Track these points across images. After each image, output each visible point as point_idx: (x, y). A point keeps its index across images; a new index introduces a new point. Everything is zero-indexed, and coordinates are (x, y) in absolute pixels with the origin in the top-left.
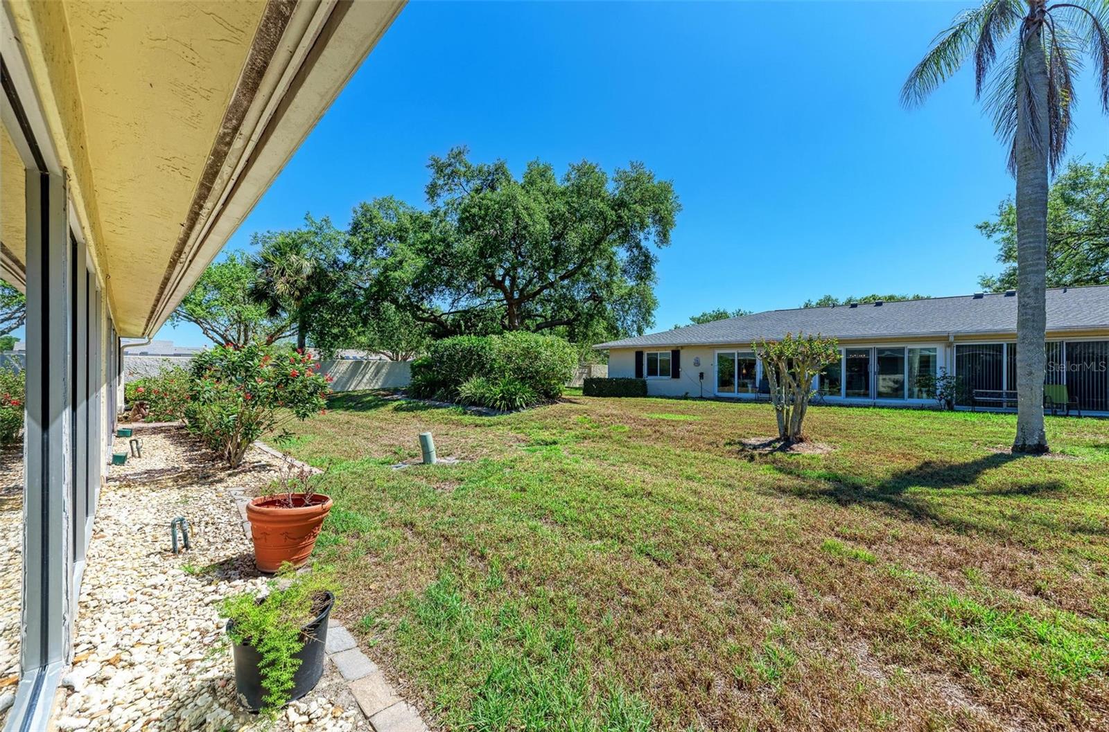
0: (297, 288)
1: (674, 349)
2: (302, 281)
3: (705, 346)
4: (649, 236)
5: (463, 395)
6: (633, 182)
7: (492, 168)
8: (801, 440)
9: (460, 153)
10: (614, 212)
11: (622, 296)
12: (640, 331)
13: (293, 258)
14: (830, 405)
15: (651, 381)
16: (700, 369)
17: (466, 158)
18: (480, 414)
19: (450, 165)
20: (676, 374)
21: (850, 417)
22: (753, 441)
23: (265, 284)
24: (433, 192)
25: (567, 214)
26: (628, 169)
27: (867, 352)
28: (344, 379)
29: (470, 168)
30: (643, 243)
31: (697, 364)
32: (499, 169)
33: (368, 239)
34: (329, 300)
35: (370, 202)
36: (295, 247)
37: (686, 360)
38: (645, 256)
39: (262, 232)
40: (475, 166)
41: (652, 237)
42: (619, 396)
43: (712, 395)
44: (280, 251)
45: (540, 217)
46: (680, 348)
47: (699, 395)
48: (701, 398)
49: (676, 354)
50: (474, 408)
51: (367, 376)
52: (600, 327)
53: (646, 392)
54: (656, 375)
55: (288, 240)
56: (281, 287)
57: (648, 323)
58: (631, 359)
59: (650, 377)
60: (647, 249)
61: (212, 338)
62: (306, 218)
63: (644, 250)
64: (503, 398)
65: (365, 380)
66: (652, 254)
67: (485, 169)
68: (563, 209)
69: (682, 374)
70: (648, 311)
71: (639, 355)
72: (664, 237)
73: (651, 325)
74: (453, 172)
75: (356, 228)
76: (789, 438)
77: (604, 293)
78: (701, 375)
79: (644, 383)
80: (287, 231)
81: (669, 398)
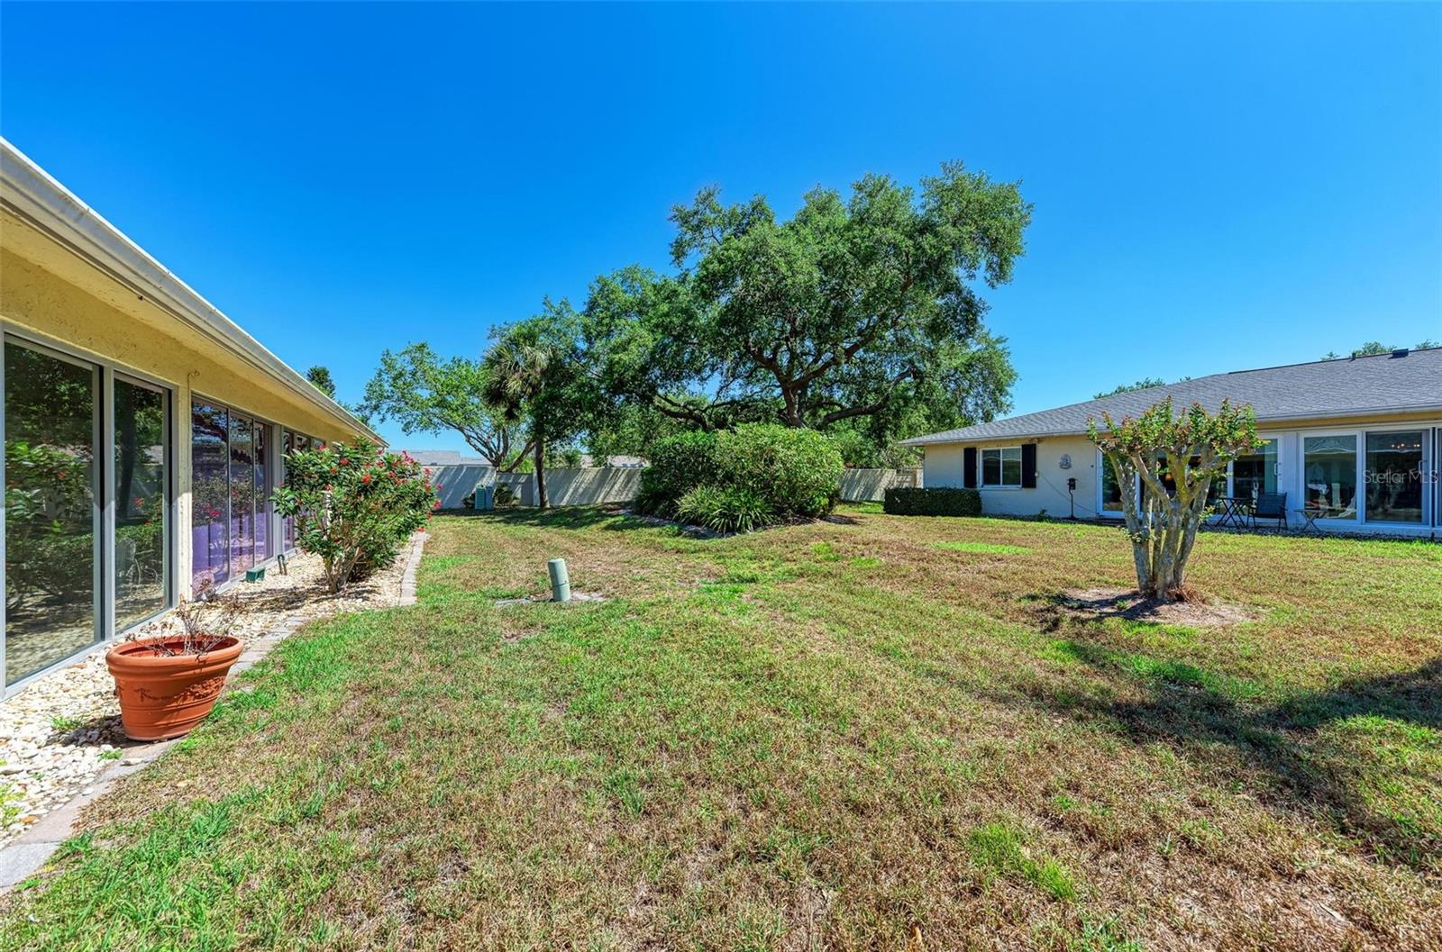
0: (530, 384)
1: (1027, 442)
2: (535, 375)
3: (1079, 436)
4: (976, 272)
5: (681, 511)
6: (947, 193)
7: (749, 209)
8: (1180, 599)
9: (710, 195)
10: (910, 242)
11: (956, 369)
12: (987, 417)
13: (527, 349)
14: (1322, 535)
15: (987, 492)
16: (1070, 474)
17: (717, 200)
18: (697, 536)
19: (696, 213)
20: (1029, 481)
21: (1355, 558)
22: (1090, 595)
23: (498, 383)
24: (679, 251)
25: (848, 256)
26: (940, 175)
27: (1416, 437)
28: (591, 491)
29: (720, 212)
30: (965, 283)
31: (1066, 464)
32: (758, 209)
33: (603, 318)
34: (561, 395)
35: (607, 275)
36: (530, 338)
37: (1047, 461)
38: (967, 303)
39: (499, 324)
40: (726, 209)
41: (981, 272)
42: (933, 514)
43: (1093, 515)
44: (514, 343)
45: (804, 265)
46: (1035, 442)
47: (1068, 515)
48: (1072, 519)
49: (1029, 451)
50: (693, 528)
51: (616, 487)
52: (917, 416)
53: (980, 509)
54: (999, 483)
55: (525, 331)
56: (514, 385)
57: (999, 406)
58: (958, 459)
59: (986, 487)
60: (970, 292)
61: (474, 446)
62: (544, 303)
63: (965, 293)
64: (722, 515)
65: (613, 492)
66: (977, 298)
67: (739, 211)
68: (843, 249)
69: (1040, 481)
70: (1000, 388)
71: (970, 454)
72: (999, 272)
73: (1005, 408)
74: (701, 221)
75: (593, 305)
76: (1155, 592)
77: (927, 367)
78: (1072, 484)
79: (976, 497)
80: (522, 320)
81: (1015, 518)
